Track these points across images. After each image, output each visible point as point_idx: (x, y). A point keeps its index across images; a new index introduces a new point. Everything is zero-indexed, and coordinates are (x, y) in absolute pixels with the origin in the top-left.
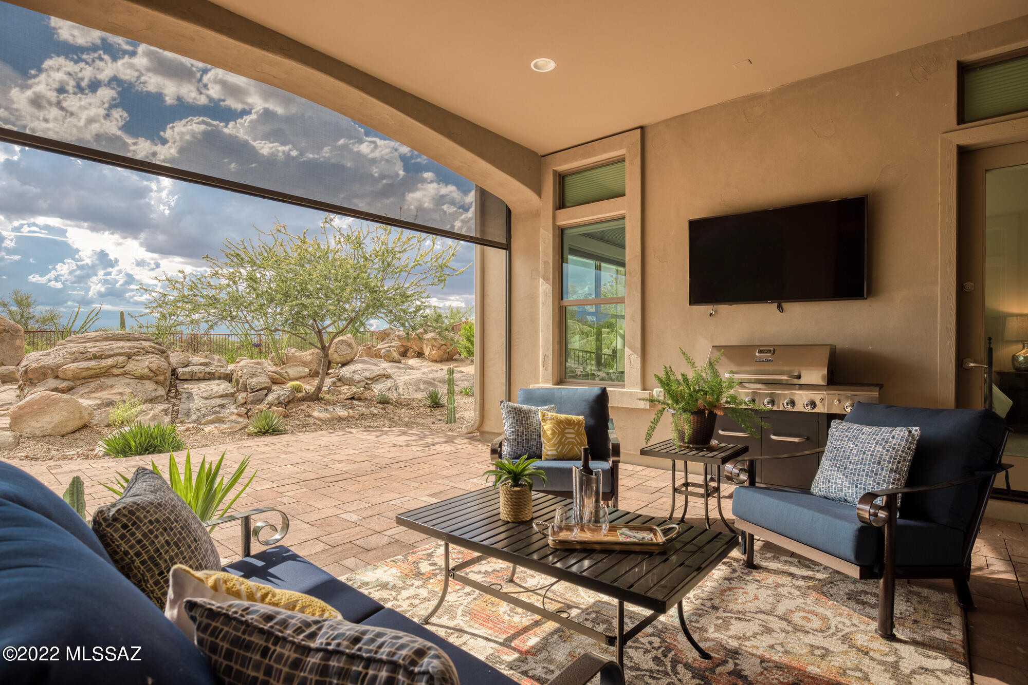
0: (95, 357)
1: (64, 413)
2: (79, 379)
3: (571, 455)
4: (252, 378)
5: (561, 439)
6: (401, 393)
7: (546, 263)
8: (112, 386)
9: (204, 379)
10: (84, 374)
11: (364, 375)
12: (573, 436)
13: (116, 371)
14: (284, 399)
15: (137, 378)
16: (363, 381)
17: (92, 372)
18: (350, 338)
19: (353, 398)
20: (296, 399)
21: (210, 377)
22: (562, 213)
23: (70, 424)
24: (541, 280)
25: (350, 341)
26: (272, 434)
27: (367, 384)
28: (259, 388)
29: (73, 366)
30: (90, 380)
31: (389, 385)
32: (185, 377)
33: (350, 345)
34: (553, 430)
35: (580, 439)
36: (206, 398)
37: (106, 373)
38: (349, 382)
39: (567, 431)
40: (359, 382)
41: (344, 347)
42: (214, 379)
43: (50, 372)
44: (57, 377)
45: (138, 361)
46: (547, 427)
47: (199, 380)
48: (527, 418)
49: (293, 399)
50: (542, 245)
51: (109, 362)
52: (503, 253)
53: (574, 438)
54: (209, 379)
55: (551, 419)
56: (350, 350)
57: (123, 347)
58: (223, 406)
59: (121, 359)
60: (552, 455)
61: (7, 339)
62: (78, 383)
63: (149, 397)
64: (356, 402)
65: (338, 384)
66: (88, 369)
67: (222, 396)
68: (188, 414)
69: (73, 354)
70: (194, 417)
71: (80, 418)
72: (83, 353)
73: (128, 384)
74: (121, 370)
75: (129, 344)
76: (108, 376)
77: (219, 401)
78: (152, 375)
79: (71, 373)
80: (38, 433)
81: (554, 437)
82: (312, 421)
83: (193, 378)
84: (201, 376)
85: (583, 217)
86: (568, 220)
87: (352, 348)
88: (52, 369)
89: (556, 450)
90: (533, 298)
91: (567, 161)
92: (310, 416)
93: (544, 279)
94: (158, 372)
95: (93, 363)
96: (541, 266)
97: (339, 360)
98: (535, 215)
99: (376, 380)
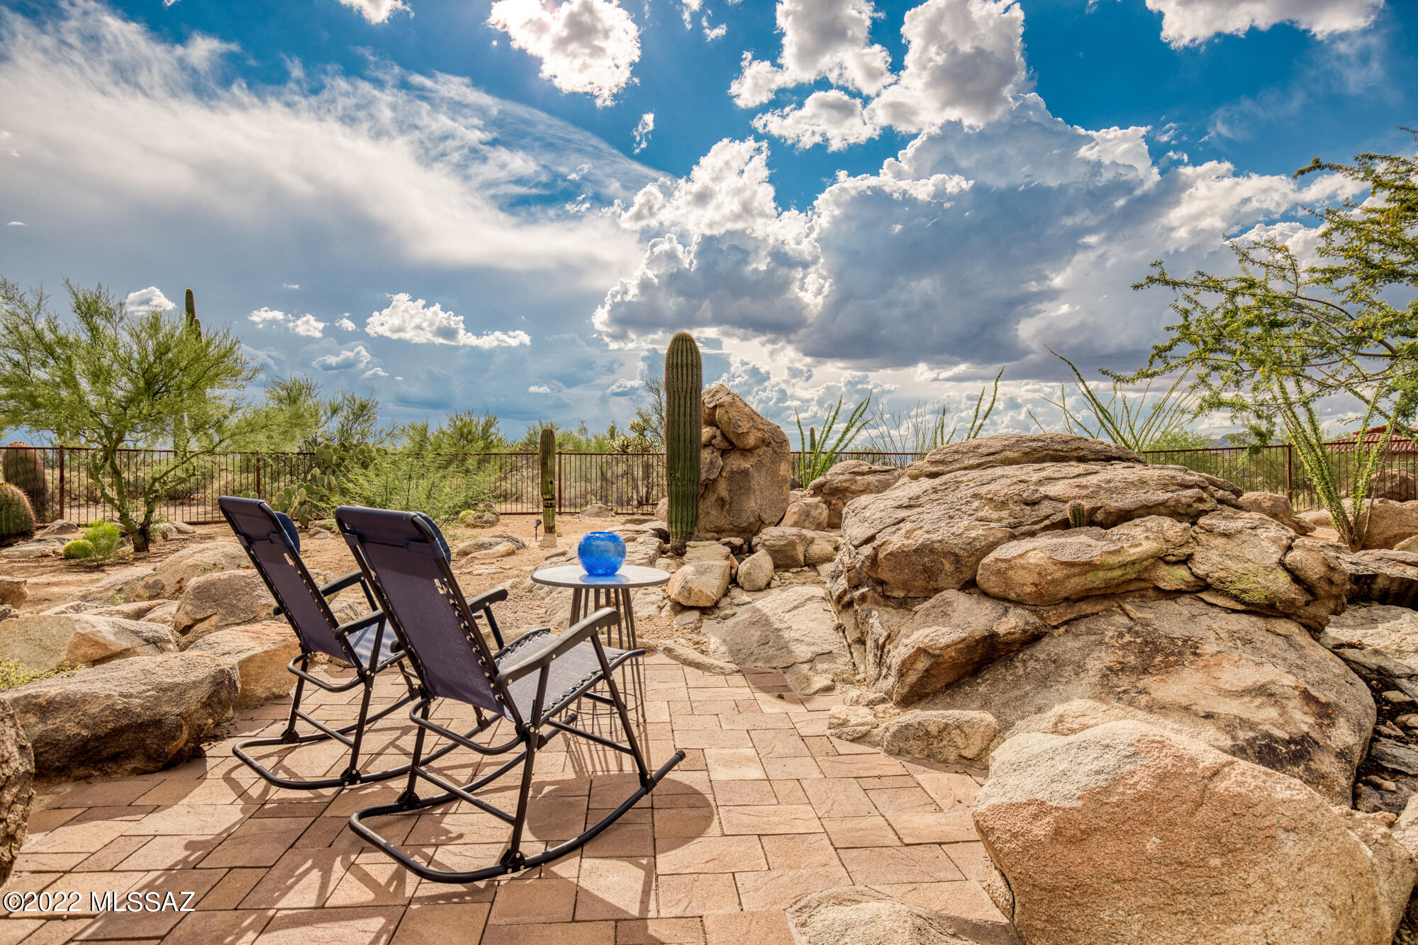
0: (1080, 520)
2: (1055, 602)
10: (1076, 584)
13: (1174, 577)
29: (1022, 551)
30: (1087, 608)
43: (948, 566)
44: (970, 586)
45: (1226, 535)
51: (1135, 538)
59: (1167, 527)
69: (1004, 504)
72: (1033, 503)
74: (1186, 574)
76: (1152, 596)
79: (1030, 578)
88: (957, 559)
94: (1323, 588)
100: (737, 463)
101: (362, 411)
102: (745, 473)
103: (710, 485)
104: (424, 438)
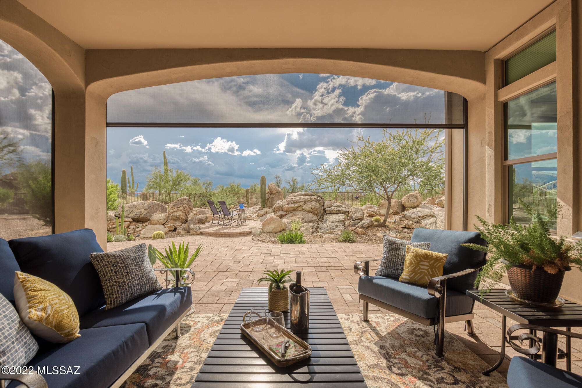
0: (295, 203)
1: (276, 224)
2: (288, 211)
3: (421, 282)
4: (355, 213)
5: (415, 268)
6: (438, 226)
7: (490, 133)
8: (297, 215)
9: (336, 213)
10: (290, 209)
11: (418, 214)
12: (427, 268)
13: (300, 208)
14: (366, 225)
15: (307, 212)
16: (417, 218)
17: (292, 209)
18: (417, 193)
19: (405, 228)
20: (373, 225)
21: (339, 212)
22: (502, 91)
23: (278, 229)
24: (487, 147)
25: (416, 195)
26: (348, 242)
27: (419, 220)
28: (356, 219)
29: (287, 206)
30: (291, 212)
31: (432, 221)
32: (328, 212)
33: (416, 197)
34: (411, 260)
35: (432, 271)
36: (332, 222)
37: (296, 209)
38: (409, 218)
39: (422, 263)
40: (414, 218)
41: (412, 198)
42: (340, 213)
44: (282, 210)
45: (308, 204)
46: (408, 258)
47: (334, 213)
48: (397, 249)
49: (372, 225)
50: (487, 120)
51: (298, 205)
52: (462, 131)
53: (427, 270)
54: (338, 214)
55: (412, 252)
56: (416, 200)
57: (304, 199)
58: (337, 226)
59: (302, 203)
60: (406, 279)
61: (277, 195)
62: (288, 213)
63: (309, 220)
64: (406, 230)
65: (403, 219)
66: (291, 207)
67: (338, 222)
68: (321, 229)
69: (288, 201)
70: (323, 230)
71: (281, 227)
72: (291, 201)
73: (303, 214)
74: (302, 208)
75: (307, 197)
76: (298, 210)
77: (336, 224)
78: (312, 211)
79: (286, 209)
80: (268, 231)
81: (410, 266)
82: (375, 237)
83: (331, 213)
84: (335, 212)
85: (519, 90)
86: (507, 95)
87: (418, 199)
88: (282, 207)
89: (409, 276)
90: (482, 160)
91: (504, 48)
92: (376, 235)
93: (489, 145)
95: (293, 205)
96: (487, 135)
97: (409, 206)
98: (483, 98)
99: (425, 218)
100: (272, 196)
101: (210, 184)
102: (273, 197)
103: (268, 199)
104: (223, 189)
